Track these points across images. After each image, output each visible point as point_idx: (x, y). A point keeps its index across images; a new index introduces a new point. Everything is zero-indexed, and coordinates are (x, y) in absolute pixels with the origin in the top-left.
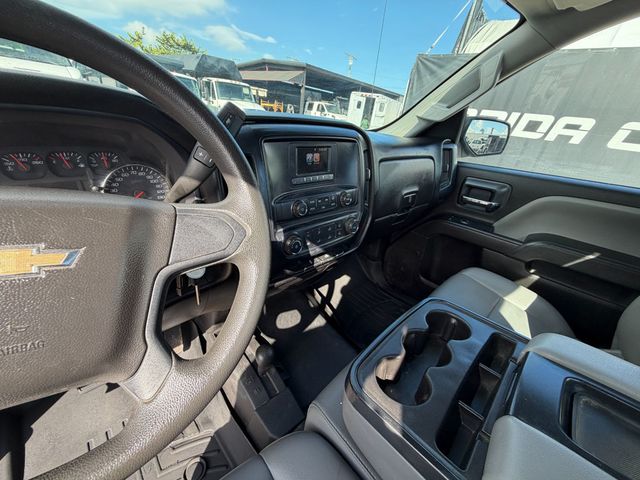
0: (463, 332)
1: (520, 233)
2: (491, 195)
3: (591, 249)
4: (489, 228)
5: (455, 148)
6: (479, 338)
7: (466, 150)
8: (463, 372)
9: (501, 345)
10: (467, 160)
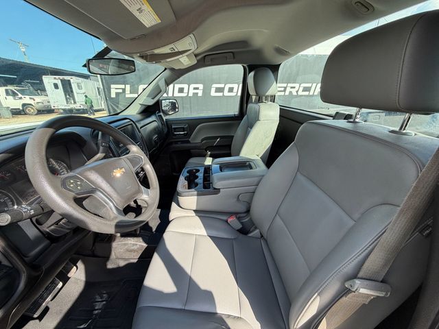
0: (198, 171)
1: (198, 140)
2: (183, 129)
3: (217, 137)
4: (188, 142)
5: (161, 114)
6: (202, 170)
7: (166, 113)
8: (202, 177)
9: (208, 170)
10: (168, 117)
